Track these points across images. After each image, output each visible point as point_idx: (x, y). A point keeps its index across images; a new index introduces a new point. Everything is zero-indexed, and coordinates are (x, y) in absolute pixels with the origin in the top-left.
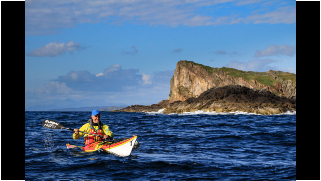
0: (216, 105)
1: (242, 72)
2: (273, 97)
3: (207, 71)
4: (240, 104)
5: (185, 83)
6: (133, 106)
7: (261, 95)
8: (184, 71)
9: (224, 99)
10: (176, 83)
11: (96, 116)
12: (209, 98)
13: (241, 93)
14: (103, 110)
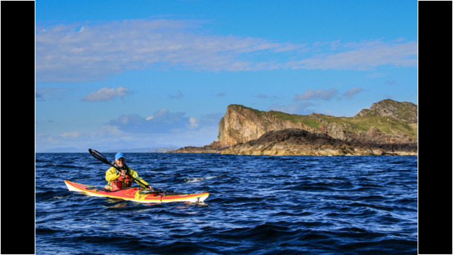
0: (278, 147)
1: (289, 115)
2: (330, 140)
3: (256, 114)
4: (302, 146)
5: (235, 125)
6: (186, 148)
7: (319, 138)
8: (234, 114)
9: (285, 142)
10: (226, 126)
11: (119, 160)
12: (270, 141)
13: (300, 135)
14: (154, 152)
